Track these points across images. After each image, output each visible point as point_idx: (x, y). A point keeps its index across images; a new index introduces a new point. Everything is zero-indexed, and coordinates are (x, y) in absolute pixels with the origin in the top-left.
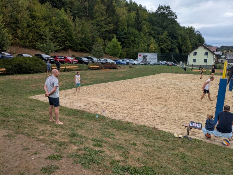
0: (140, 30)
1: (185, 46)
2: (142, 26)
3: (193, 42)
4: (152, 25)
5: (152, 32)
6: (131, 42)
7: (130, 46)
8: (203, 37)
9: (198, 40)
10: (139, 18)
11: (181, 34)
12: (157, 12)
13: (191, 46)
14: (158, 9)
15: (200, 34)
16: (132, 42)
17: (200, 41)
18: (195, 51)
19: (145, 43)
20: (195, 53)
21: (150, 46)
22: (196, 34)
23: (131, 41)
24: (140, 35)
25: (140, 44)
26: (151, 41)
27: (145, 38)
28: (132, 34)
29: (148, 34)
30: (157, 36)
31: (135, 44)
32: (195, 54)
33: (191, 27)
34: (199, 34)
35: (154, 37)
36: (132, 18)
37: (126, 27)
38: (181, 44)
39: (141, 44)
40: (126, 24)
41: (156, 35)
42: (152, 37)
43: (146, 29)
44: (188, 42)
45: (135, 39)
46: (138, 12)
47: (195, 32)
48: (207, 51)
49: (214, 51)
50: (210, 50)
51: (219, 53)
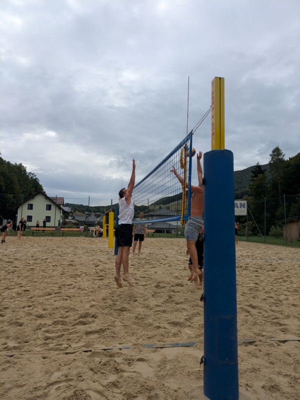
1: (11, 194)
3: (25, 190)
8: (40, 183)
9: (33, 187)
11: (3, 172)
13: (22, 196)
15: (37, 178)
17: (36, 189)
18: (31, 202)
20: (30, 205)
22: (30, 177)
32: (31, 207)
33: (21, 165)
34: (34, 178)
38: (4, 188)
44: (17, 187)
47: (27, 174)
48: (49, 203)
49: (60, 205)
50: (55, 201)
51: (66, 209)
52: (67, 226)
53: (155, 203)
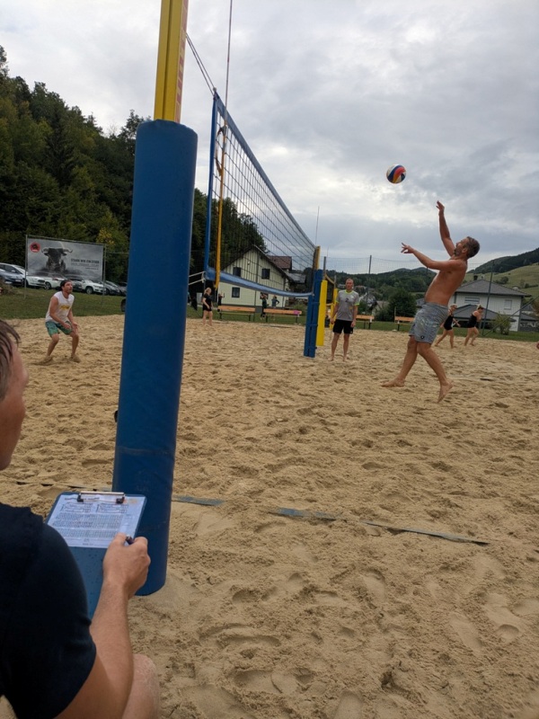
0: (64, 178)
2: (72, 167)
4: (110, 172)
5: (110, 193)
6: (28, 214)
7: (26, 227)
10: (60, 139)
12: (124, 134)
14: (128, 126)
16: (32, 213)
18: (237, 265)
19: (83, 221)
20: (237, 270)
21: (100, 235)
22: (242, 221)
23: (26, 209)
24: (63, 194)
25: (62, 224)
26: (103, 219)
27: (83, 208)
28: (34, 184)
29: (94, 196)
30: (125, 207)
31: (43, 219)
32: (238, 272)
33: (228, 200)
35: (115, 210)
36: (33, 132)
37: (10, 160)
39: (64, 222)
40: (9, 148)
41: (122, 203)
42: (108, 208)
43: (88, 178)
45: (44, 204)
46: (58, 120)
47: (239, 216)
48: (267, 266)
49: (285, 269)
50: (276, 263)
51: (296, 278)
52: (295, 307)
53: (478, 269)
